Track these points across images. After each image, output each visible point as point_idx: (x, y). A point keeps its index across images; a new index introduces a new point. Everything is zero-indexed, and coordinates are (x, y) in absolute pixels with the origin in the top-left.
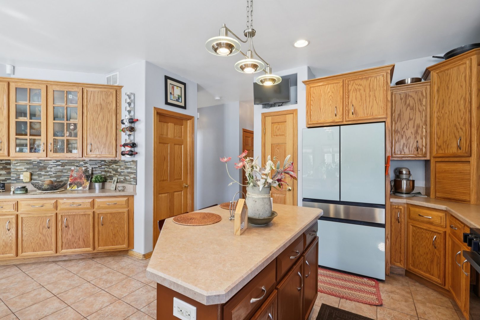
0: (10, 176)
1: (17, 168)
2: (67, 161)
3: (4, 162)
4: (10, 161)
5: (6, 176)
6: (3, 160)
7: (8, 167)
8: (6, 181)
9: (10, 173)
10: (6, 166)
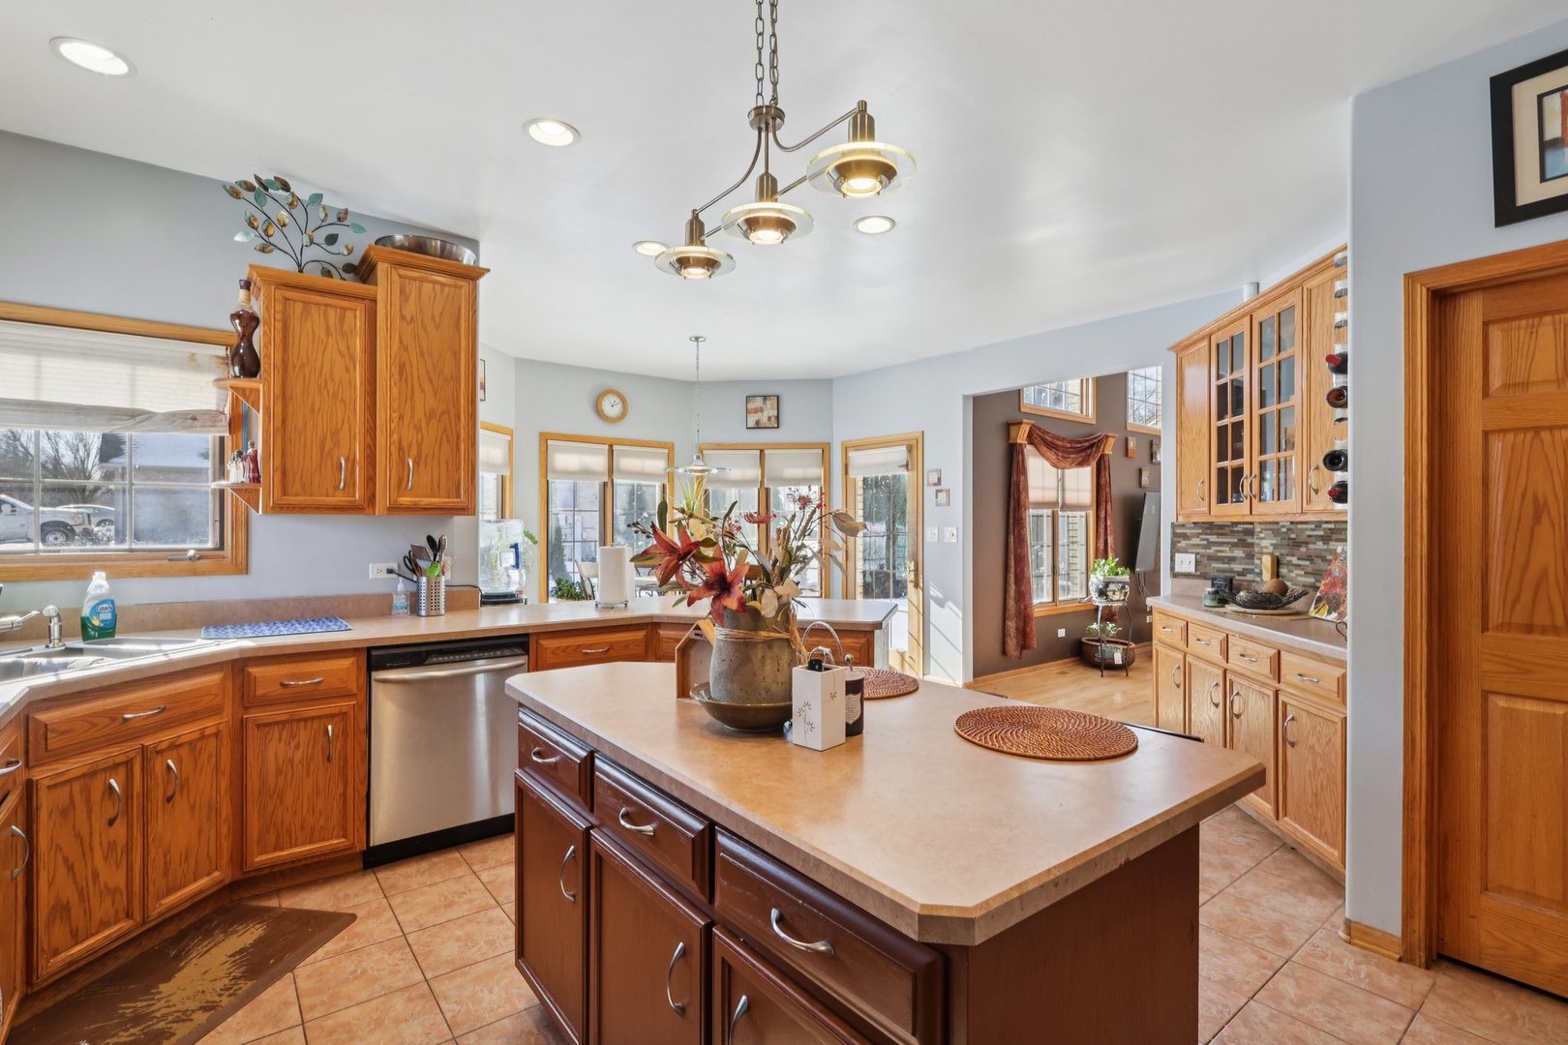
0: (1253, 564)
1: (1262, 545)
2: (1332, 526)
3: (1240, 528)
4: (1251, 526)
5: (1245, 564)
6: (1239, 523)
7: (1250, 540)
8: (1245, 575)
9: (1254, 555)
10: (1245, 537)
